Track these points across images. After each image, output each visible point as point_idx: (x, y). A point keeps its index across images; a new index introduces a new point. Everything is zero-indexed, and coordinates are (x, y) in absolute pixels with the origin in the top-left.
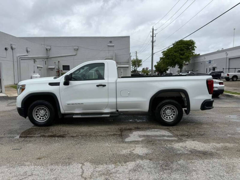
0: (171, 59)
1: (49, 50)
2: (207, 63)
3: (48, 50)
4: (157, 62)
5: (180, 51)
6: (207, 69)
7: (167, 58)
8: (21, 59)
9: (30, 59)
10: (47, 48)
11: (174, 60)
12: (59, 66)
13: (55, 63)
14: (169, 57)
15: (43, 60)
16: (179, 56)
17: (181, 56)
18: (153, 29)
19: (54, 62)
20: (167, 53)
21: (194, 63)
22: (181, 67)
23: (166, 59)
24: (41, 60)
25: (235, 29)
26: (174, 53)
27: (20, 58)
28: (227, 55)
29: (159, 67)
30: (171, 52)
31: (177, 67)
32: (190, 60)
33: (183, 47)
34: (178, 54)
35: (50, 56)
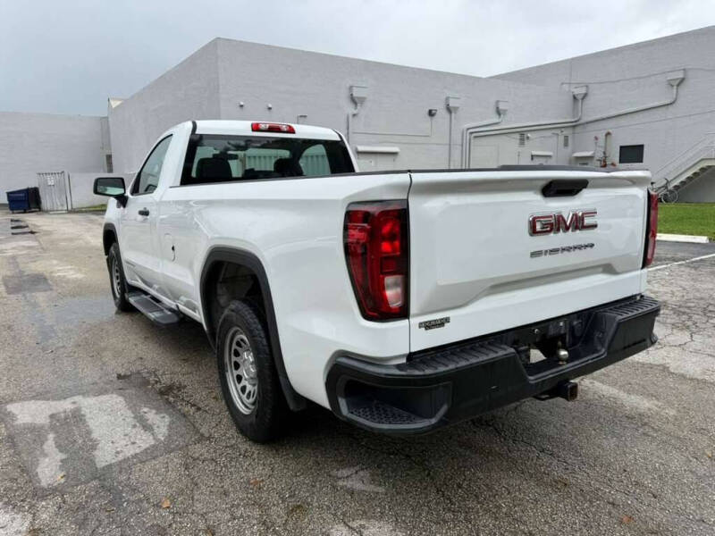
1: (583, 99)
3: (579, 97)
8: (475, 137)
9: (507, 133)
10: (576, 93)
12: (606, 148)
13: (596, 138)
15: (558, 132)
19: (593, 138)
24: (549, 133)
27: (471, 133)
35: (585, 119)
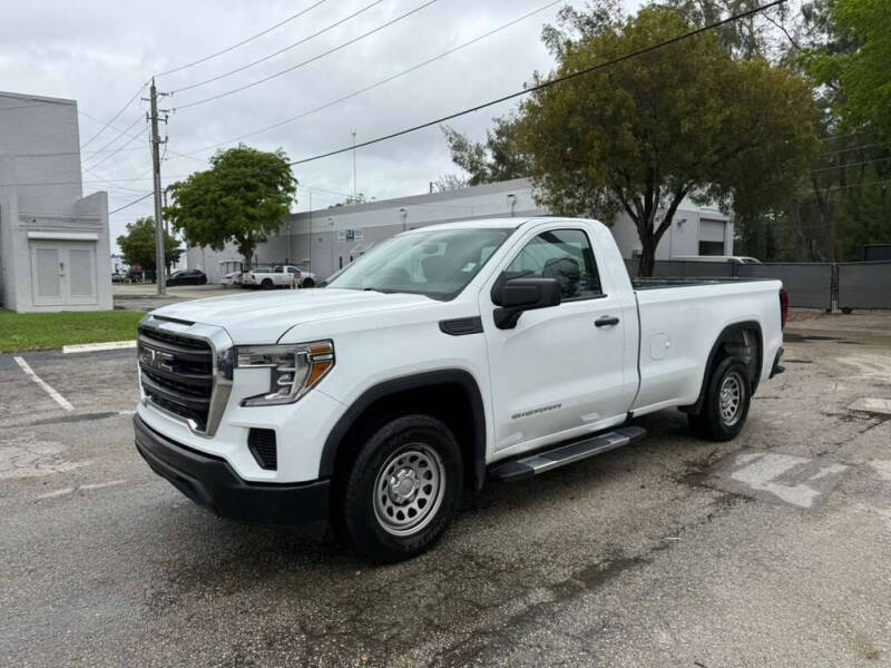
0: (211, 217)
2: (340, 238)
4: (129, 226)
5: (242, 190)
6: (341, 259)
7: (194, 210)
11: (226, 220)
14: (201, 207)
16: (241, 208)
17: (251, 210)
18: (153, 89)
20: (190, 194)
21: (291, 236)
22: (246, 249)
23: (192, 216)
25: (354, 134)
26: (221, 197)
28: (405, 216)
29: (142, 246)
30: (207, 192)
31: (231, 249)
32: (280, 226)
33: (253, 177)
34: (238, 202)
